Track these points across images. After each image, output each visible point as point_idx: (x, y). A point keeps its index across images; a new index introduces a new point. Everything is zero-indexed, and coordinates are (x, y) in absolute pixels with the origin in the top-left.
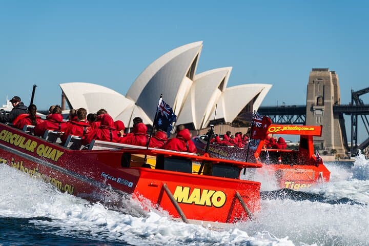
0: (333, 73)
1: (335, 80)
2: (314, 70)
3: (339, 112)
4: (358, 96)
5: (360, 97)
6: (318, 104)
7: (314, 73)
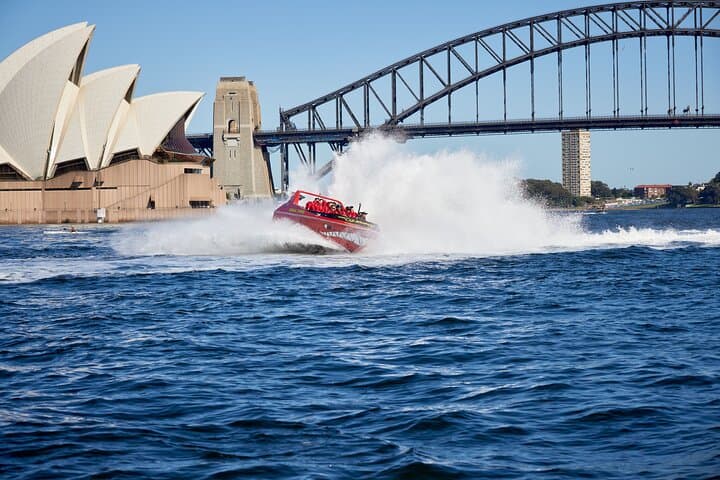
0: (251, 83)
1: (253, 94)
2: (223, 79)
3: (263, 141)
4: (289, 116)
5: (291, 119)
6: (229, 132)
7: (222, 85)
